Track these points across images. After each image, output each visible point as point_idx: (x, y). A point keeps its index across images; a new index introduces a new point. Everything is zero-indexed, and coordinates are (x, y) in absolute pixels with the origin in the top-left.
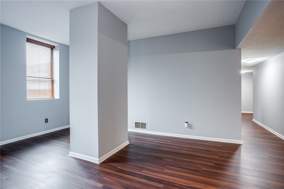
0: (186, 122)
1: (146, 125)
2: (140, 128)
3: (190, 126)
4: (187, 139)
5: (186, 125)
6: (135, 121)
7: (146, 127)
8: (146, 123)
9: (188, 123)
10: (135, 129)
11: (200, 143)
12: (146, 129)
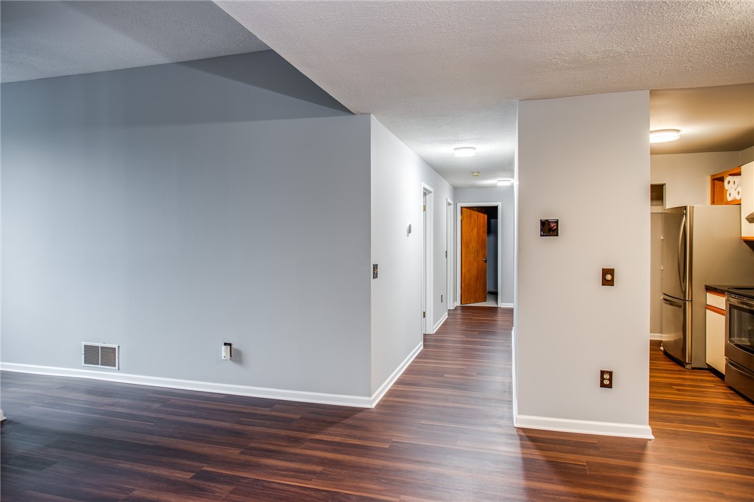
0: (225, 344)
1: (117, 356)
2: (100, 366)
3: (235, 355)
4: (222, 397)
5: (224, 351)
6: (84, 343)
7: (117, 359)
8: (115, 346)
9: (230, 345)
10: (84, 368)
11: (266, 411)
12: (115, 366)
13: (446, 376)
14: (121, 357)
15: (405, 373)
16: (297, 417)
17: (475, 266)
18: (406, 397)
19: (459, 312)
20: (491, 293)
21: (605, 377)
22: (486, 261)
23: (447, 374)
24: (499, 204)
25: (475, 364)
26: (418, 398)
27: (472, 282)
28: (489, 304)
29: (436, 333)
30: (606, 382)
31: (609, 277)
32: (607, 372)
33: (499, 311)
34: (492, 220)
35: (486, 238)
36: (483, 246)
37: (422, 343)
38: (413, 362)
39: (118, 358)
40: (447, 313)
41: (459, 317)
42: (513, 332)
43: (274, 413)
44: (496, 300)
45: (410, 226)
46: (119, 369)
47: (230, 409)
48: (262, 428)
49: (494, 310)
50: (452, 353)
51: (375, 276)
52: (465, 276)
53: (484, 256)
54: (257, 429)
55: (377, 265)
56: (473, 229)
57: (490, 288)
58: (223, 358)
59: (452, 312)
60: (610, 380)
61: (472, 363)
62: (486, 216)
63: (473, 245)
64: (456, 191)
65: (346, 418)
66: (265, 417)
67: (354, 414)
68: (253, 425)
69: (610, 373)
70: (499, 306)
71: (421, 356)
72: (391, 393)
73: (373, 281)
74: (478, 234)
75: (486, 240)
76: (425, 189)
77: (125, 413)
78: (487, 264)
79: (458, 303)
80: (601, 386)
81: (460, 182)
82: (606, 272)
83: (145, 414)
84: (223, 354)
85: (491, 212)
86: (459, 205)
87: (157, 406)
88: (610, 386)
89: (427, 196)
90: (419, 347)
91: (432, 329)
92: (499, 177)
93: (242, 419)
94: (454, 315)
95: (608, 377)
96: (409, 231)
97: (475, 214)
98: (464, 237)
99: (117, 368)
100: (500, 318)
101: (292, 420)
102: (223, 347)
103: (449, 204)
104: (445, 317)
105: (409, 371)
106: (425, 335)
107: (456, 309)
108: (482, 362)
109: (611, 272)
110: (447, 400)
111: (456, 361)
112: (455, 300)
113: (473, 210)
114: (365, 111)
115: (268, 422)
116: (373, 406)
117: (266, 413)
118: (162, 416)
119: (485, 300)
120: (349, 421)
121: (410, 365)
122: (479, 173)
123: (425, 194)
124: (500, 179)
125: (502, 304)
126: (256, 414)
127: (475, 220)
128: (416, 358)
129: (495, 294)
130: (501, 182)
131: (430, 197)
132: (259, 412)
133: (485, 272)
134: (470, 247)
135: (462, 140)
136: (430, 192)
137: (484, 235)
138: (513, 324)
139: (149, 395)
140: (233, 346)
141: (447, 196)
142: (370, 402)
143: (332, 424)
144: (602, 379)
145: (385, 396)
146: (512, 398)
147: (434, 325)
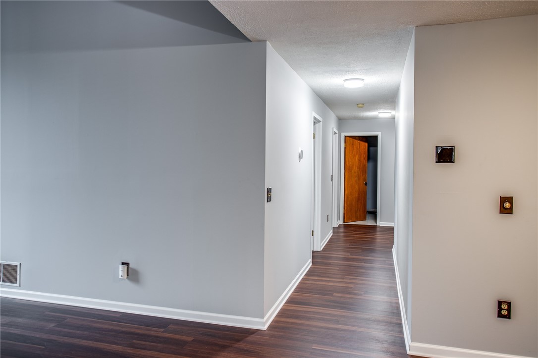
0: (123, 264)
1: (18, 273)
2: (2, 283)
3: (132, 274)
4: (118, 316)
5: (121, 271)
7: (18, 277)
8: (17, 264)
9: (127, 264)
11: (159, 332)
12: (16, 283)
13: (335, 294)
14: (22, 275)
15: (295, 291)
16: (190, 339)
17: (357, 188)
18: (297, 317)
19: (342, 230)
20: (370, 213)
21: (503, 307)
22: (366, 185)
23: (336, 292)
24: (379, 134)
25: (361, 282)
26: (309, 319)
27: (354, 203)
28: (369, 222)
29: (323, 250)
30: (504, 313)
31: (507, 205)
32: (505, 302)
33: (378, 229)
34: (372, 149)
35: (366, 164)
36: (363, 170)
37: (310, 260)
38: (303, 279)
39: (20, 275)
40: (332, 231)
41: (342, 234)
42: (394, 250)
43: (167, 335)
44: (375, 219)
45: (302, 151)
46: (20, 286)
47: (124, 329)
48: (153, 352)
49: (373, 228)
50: (339, 270)
51: (269, 199)
52: (347, 198)
53: (365, 180)
54: (148, 353)
55: (271, 189)
56: (355, 156)
57: (369, 208)
58: (120, 277)
59: (336, 230)
60: (509, 310)
61: (358, 282)
62: (367, 144)
63: (355, 170)
64: (341, 121)
65: (238, 341)
66: (157, 339)
67: (247, 337)
68: (145, 349)
69: (509, 304)
70: (378, 225)
71: (310, 273)
72: (283, 313)
73: (267, 205)
74: (359, 160)
75: (366, 166)
76: (315, 118)
77: (18, 335)
78: (367, 187)
79: (341, 222)
80: (499, 316)
81: (345, 113)
82: (503, 200)
83: (38, 335)
84: (121, 274)
85: (371, 141)
86: (343, 135)
87: (52, 325)
88: (508, 317)
89: (317, 125)
90: (308, 264)
91: (320, 246)
92: (380, 108)
93: (135, 341)
94: (338, 232)
95: (506, 307)
96: (301, 157)
97: (357, 142)
98: (347, 164)
99: (18, 285)
100: (379, 236)
101: (185, 343)
102: (121, 266)
103: (335, 133)
104: (330, 234)
105: (300, 289)
106: (313, 252)
107: (340, 226)
108: (369, 281)
109: (510, 200)
110: (337, 322)
111: (343, 279)
112: (339, 219)
113: (355, 139)
114: (260, 38)
115: (160, 345)
116: (265, 328)
117: (160, 334)
118: (54, 337)
119: (365, 219)
120: (241, 345)
121: (300, 283)
122: (363, 104)
123: (314, 123)
124: (382, 111)
125: (381, 223)
126: (149, 336)
127: (357, 148)
128: (306, 275)
129: (374, 214)
130: (383, 114)
131: (320, 126)
132: (152, 333)
133: (365, 194)
134: (353, 172)
135: (352, 71)
136: (319, 121)
137: (365, 162)
138: (393, 242)
139: (47, 313)
140: (130, 266)
141: (333, 126)
142: (263, 323)
143: (223, 348)
144: (500, 309)
145: (277, 316)
146: (401, 320)
147: (321, 243)
